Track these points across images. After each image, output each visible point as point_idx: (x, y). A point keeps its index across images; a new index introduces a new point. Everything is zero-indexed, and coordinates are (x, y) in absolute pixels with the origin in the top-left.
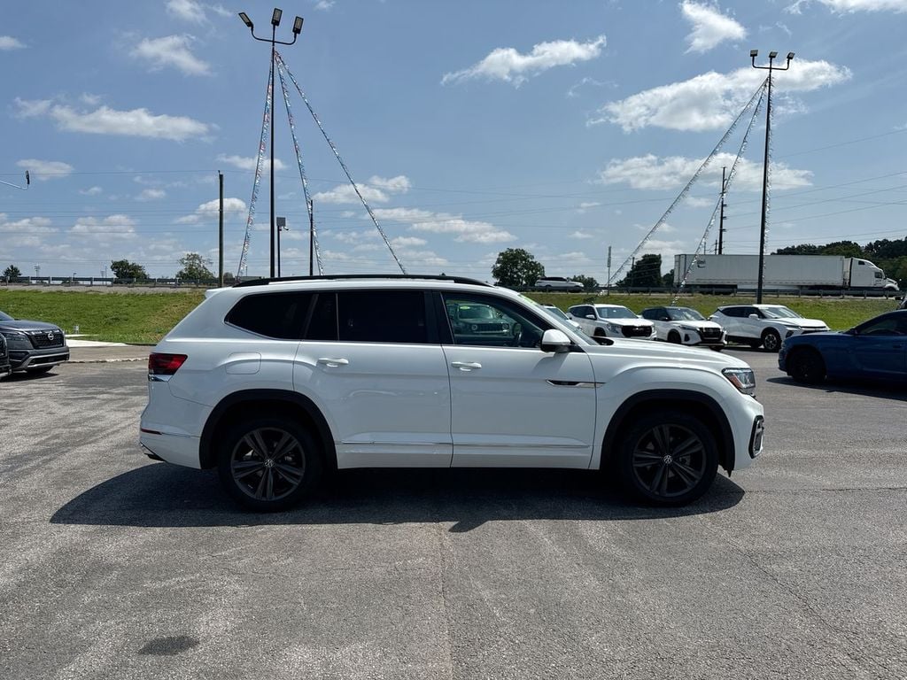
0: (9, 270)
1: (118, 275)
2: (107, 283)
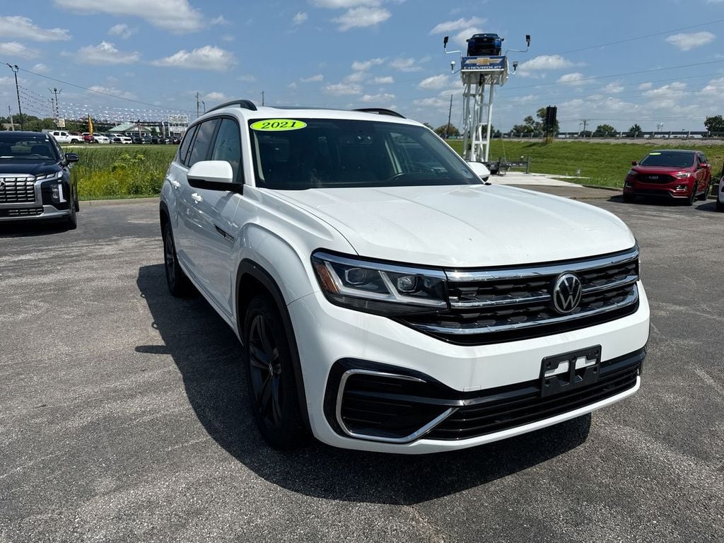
0: (633, 128)
1: (709, 129)
2: (700, 136)
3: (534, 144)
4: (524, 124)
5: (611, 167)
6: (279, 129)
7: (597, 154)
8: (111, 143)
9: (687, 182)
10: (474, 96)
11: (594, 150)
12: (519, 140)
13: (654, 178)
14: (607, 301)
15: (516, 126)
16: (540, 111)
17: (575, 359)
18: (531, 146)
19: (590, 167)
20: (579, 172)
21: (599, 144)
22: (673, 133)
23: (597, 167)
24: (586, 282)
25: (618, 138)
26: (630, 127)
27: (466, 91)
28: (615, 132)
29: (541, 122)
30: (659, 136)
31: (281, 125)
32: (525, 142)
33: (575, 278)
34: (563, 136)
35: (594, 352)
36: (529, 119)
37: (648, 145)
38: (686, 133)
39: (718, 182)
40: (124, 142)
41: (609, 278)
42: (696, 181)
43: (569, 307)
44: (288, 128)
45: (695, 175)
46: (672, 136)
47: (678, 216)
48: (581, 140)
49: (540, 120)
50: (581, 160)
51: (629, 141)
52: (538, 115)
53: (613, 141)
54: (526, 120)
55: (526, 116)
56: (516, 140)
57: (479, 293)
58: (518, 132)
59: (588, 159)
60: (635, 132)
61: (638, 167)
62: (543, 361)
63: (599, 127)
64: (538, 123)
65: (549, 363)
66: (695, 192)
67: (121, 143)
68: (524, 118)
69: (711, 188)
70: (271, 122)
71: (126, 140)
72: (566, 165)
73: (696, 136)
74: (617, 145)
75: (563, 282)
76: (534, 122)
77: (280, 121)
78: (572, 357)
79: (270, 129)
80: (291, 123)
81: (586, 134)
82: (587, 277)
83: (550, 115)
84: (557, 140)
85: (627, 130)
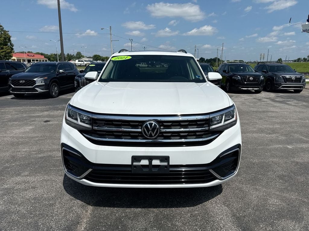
8: (160, 67)
17: (152, 159)
31: (122, 58)
33: (154, 123)
40: (165, 66)
43: (151, 136)
62: (133, 157)
67: (164, 67)
70: (119, 57)
71: (166, 66)
75: (147, 124)
78: (149, 158)
80: (126, 57)
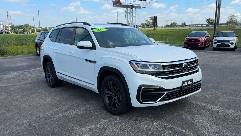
0: (183, 23)
1: (208, 23)
2: (205, 26)
3: (150, 30)
4: (145, 22)
5: (178, 38)
6: (100, 31)
7: (172, 33)
9: (203, 42)
10: (129, 13)
11: (171, 32)
12: (145, 29)
13: (193, 41)
14: (193, 69)
15: (142, 23)
16: (150, 17)
17: (188, 82)
18: (149, 31)
19: (170, 38)
20: (168, 40)
21: (172, 29)
22: (197, 25)
23: (173, 38)
24: (188, 65)
25: (179, 27)
26: (182, 23)
27: (126, 11)
28: (177, 25)
29: (151, 22)
30: (192, 26)
31: (101, 30)
32: (147, 30)
33: (186, 64)
34: (160, 27)
35: (192, 80)
36: (147, 21)
37: (189, 29)
38: (201, 25)
39: (213, 41)
41: (193, 64)
42: (206, 41)
43: (186, 70)
44: (103, 30)
45: (206, 39)
46: (196, 26)
47: (202, 53)
48: (166, 28)
49: (151, 21)
50: (167, 35)
51: (182, 28)
52: (150, 19)
53: (177, 28)
54: (146, 21)
55: (146, 20)
56: (143, 29)
57: (169, 68)
58: (144, 26)
59: (169, 35)
60: (184, 25)
61: (188, 37)
62: (182, 82)
63: (171, 23)
64: (150, 22)
65: (183, 83)
66: (206, 45)
68: (145, 21)
69: (211, 43)
70: (98, 29)
72: (162, 37)
73: (204, 26)
74: (179, 29)
75: (184, 65)
76: (149, 22)
77: (100, 29)
78: (187, 81)
79: (98, 31)
80: (103, 29)
81: (168, 26)
82: (189, 63)
83: (155, 19)
84: (158, 28)
85: (181, 24)
